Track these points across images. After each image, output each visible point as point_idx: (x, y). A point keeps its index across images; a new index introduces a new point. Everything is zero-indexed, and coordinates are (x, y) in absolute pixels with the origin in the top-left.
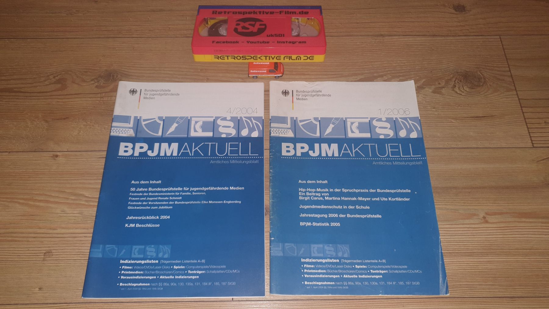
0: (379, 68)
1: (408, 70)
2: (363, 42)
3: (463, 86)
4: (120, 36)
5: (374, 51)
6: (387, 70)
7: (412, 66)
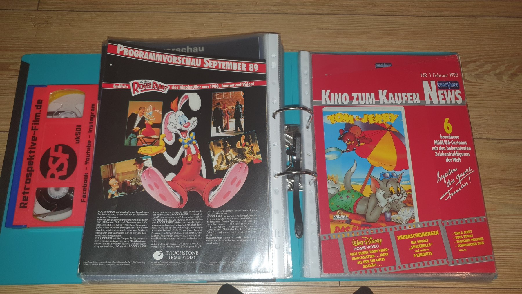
0: (471, 53)
1: (501, 56)
2: (454, 24)
4: (206, 11)
5: (466, 33)
6: (479, 55)
7: (506, 51)
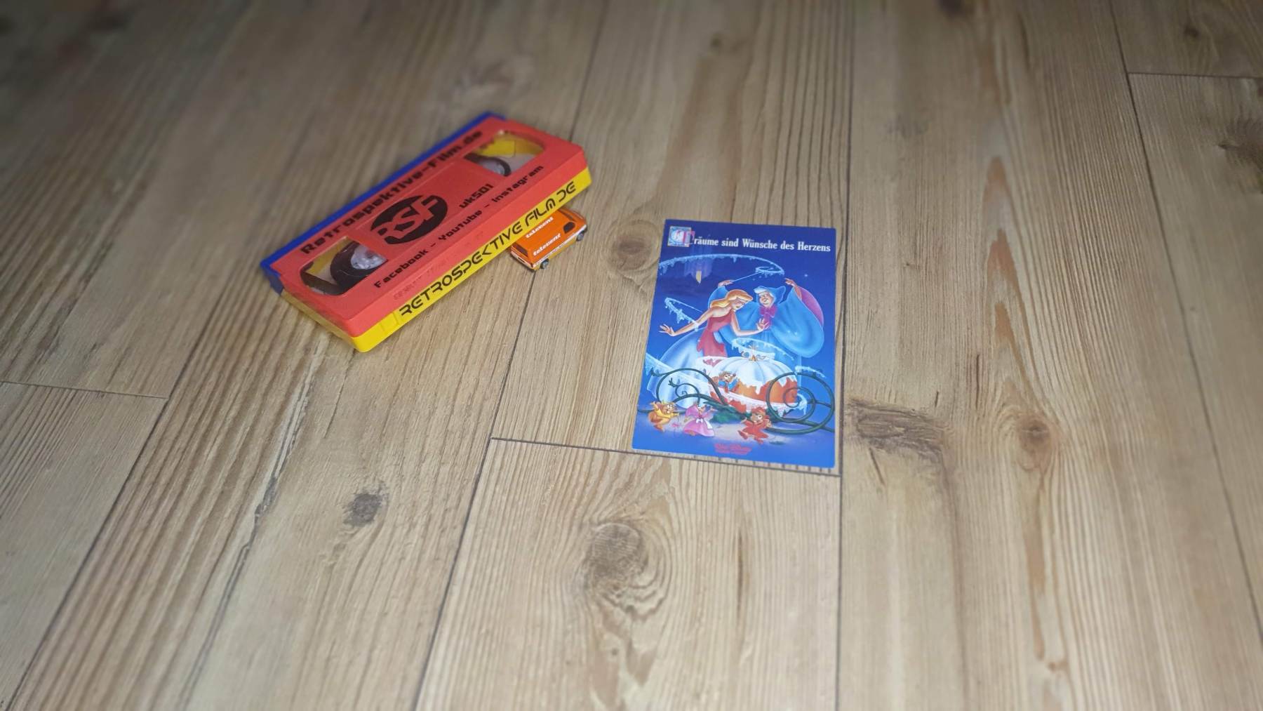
3: (634, 584)
